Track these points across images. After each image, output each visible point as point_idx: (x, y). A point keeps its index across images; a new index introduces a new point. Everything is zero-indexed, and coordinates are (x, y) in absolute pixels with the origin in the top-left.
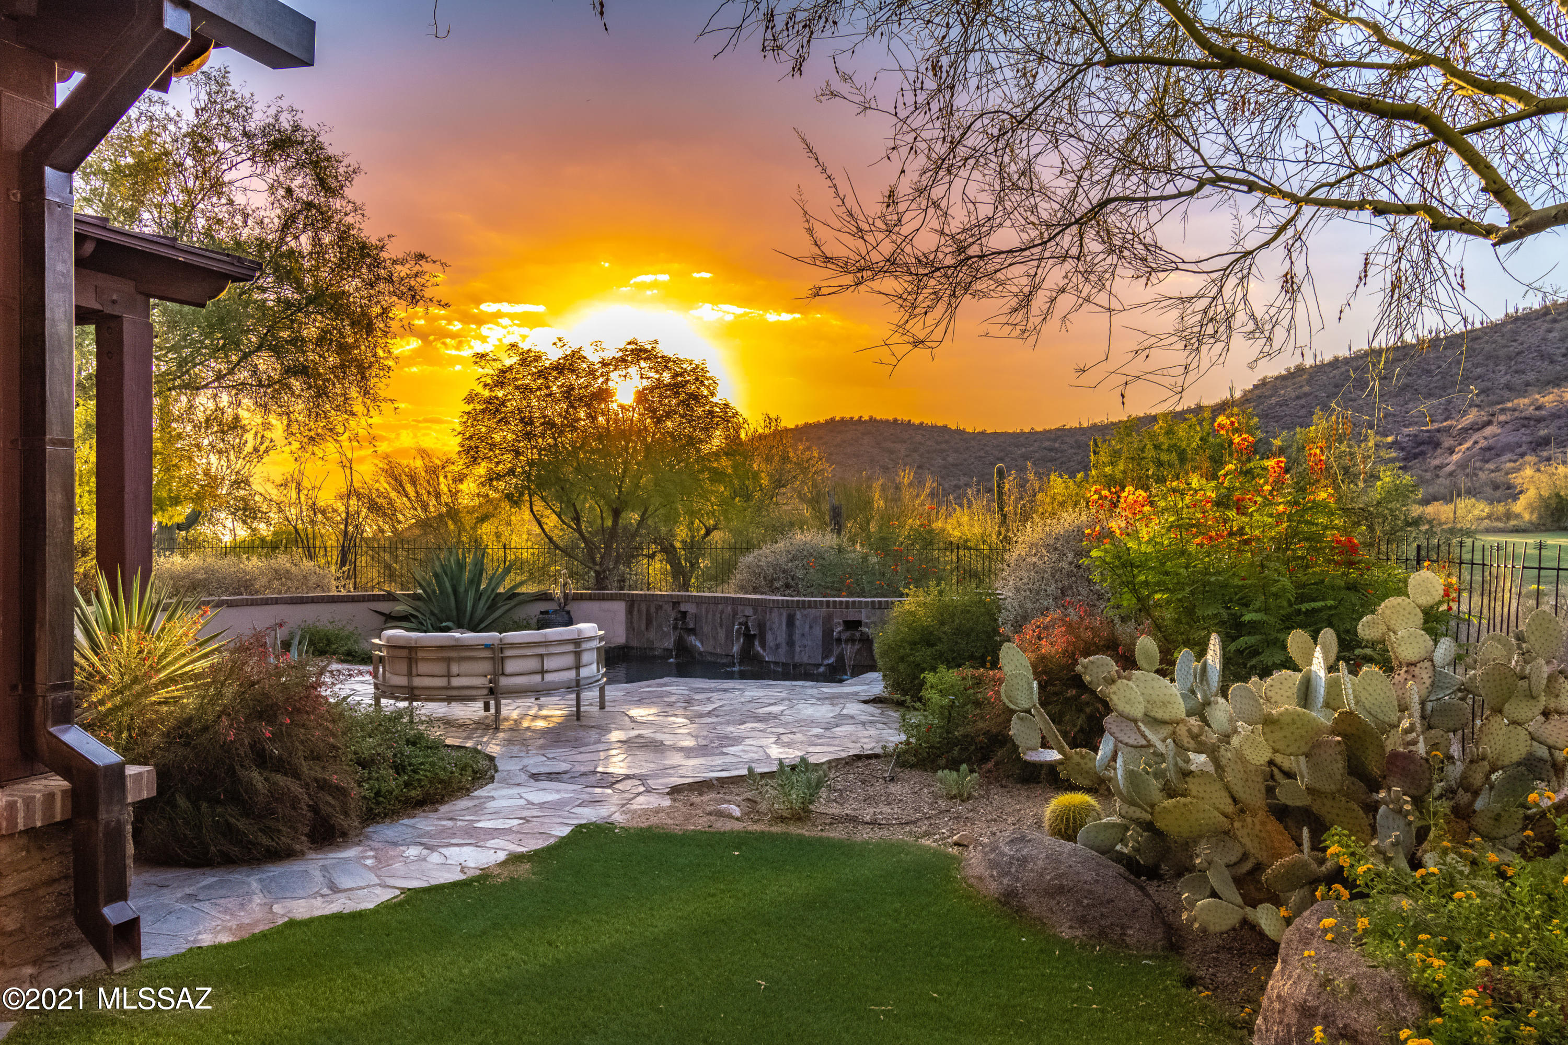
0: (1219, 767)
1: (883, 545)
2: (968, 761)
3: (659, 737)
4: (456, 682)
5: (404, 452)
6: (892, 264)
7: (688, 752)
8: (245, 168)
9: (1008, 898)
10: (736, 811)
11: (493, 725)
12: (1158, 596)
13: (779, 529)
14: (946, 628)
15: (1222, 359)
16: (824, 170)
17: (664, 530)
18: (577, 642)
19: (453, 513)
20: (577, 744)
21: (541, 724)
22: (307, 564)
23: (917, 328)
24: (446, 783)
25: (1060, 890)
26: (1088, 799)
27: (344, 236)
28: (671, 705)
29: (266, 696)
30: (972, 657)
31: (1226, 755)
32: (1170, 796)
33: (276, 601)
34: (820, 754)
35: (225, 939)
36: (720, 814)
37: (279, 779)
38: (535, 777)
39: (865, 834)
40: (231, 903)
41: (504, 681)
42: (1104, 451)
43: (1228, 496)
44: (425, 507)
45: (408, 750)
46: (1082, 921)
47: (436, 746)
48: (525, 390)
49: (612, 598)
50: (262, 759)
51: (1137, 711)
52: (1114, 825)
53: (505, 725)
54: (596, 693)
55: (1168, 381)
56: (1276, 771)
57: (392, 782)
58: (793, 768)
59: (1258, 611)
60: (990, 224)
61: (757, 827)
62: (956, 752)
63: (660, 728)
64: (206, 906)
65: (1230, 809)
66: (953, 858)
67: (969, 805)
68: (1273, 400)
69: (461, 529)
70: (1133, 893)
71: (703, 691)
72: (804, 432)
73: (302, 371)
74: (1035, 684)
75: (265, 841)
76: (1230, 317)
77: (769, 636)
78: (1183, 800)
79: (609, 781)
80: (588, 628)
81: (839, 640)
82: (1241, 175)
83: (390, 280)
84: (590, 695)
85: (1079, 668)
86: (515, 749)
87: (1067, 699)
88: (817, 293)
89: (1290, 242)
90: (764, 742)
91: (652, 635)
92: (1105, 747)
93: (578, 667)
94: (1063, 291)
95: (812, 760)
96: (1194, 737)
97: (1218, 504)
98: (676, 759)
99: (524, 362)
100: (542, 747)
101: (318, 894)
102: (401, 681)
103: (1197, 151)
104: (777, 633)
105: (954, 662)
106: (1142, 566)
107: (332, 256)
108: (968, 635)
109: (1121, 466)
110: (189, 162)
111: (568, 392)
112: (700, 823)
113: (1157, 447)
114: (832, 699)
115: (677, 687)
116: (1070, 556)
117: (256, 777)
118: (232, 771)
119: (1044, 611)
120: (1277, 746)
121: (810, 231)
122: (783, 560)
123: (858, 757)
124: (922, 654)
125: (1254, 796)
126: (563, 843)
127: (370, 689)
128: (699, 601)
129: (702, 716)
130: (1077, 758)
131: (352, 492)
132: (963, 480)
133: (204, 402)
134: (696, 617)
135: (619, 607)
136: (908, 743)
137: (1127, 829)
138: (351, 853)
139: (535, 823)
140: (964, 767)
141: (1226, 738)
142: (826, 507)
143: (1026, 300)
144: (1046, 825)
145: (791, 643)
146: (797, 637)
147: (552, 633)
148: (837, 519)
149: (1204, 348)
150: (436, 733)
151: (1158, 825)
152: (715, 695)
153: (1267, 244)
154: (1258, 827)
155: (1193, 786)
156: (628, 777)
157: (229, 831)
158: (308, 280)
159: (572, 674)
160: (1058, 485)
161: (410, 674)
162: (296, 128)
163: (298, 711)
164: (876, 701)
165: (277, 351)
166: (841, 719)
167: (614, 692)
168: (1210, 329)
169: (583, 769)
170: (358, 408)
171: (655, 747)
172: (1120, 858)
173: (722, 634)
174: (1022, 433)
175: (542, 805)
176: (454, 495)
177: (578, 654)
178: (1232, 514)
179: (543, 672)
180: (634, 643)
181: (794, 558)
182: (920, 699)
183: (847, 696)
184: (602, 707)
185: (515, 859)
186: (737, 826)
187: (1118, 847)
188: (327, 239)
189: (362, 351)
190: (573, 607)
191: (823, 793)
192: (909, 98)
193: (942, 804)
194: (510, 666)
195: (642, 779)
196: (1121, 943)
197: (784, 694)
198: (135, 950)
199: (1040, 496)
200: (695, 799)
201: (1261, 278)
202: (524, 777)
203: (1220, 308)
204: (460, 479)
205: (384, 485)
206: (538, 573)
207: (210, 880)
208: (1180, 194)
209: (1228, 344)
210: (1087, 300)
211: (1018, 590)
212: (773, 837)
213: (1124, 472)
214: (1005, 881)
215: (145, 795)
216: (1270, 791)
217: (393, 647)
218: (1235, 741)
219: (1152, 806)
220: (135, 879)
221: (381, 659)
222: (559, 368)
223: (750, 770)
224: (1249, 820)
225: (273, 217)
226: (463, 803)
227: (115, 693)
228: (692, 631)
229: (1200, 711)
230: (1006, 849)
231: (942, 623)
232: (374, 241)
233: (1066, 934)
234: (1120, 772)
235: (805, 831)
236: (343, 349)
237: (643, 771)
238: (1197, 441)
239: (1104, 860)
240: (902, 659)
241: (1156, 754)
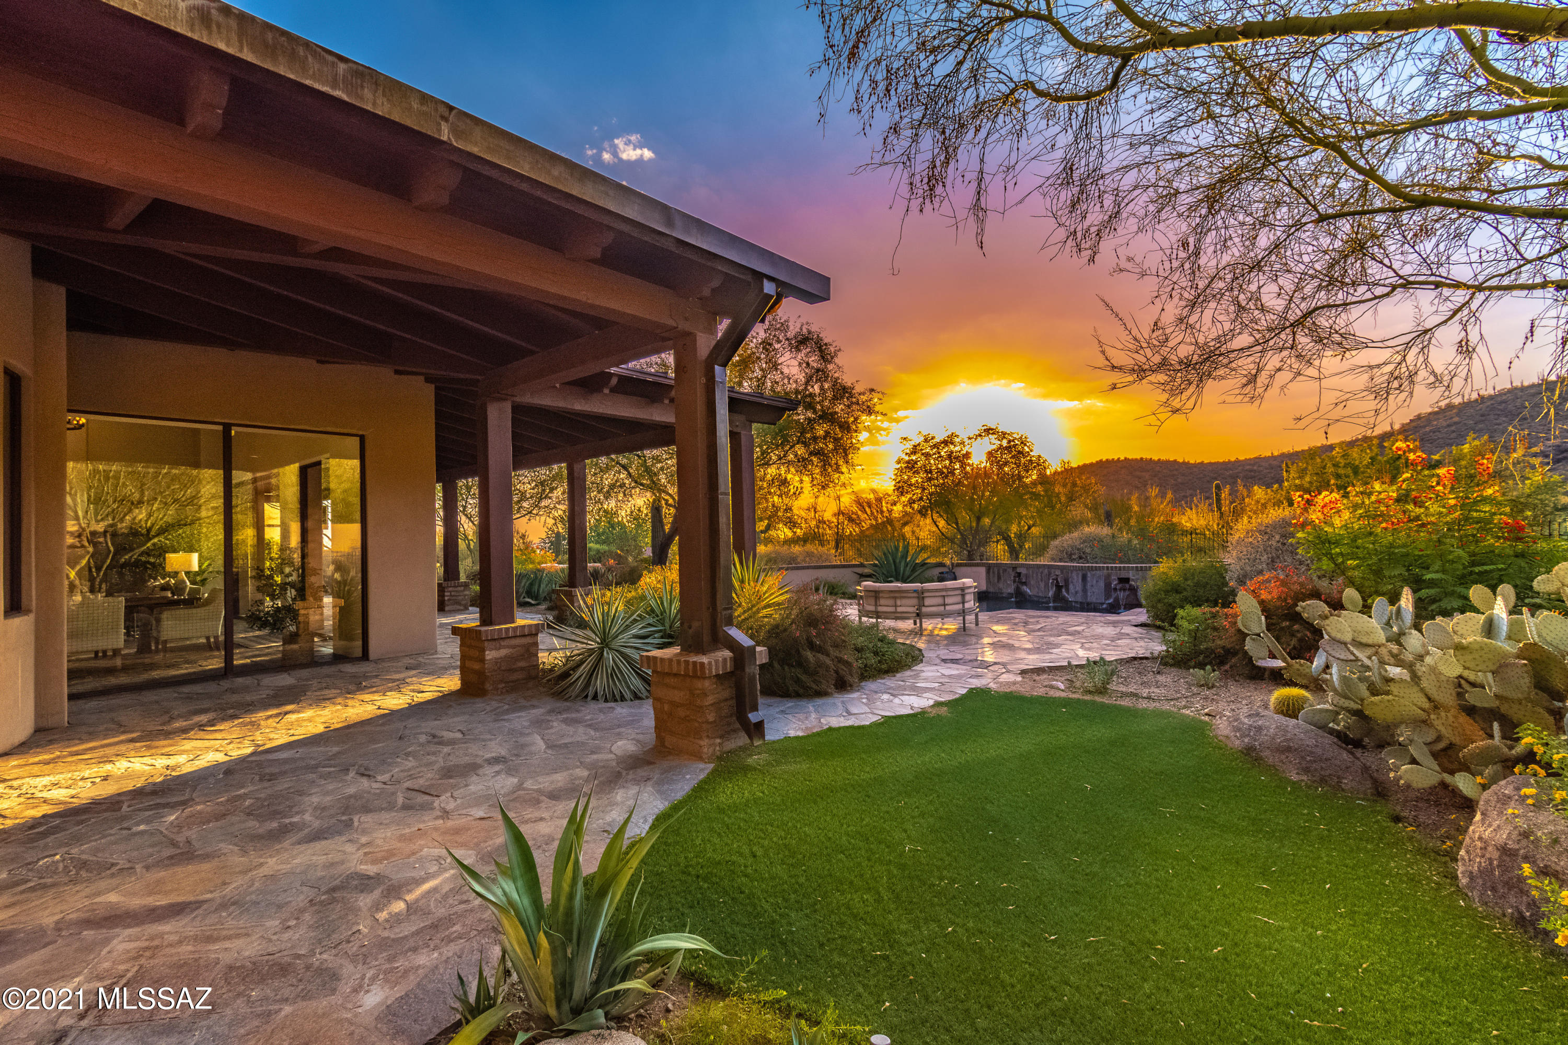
0: (1415, 678)
1: (1142, 533)
2: (1210, 663)
3: (1011, 642)
4: (899, 609)
5: (863, 491)
6: (1164, 364)
7: (1029, 651)
8: (788, 355)
9: (1249, 751)
10: (1062, 686)
11: (919, 632)
12: (1349, 562)
13: (1074, 525)
14: (1189, 582)
15: (1406, 404)
16: (1117, 315)
17: (1004, 527)
18: (962, 589)
19: (890, 521)
20: (965, 644)
21: (944, 633)
22: (820, 548)
23: (1176, 403)
24: (899, 662)
25: (1288, 749)
26: (1303, 692)
27: (835, 381)
28: (1016, 624)
29: (812, 614)
30: (1207, 601)
31: (1421, 669)
32: (1373, 694)
33: (808, 568)
34: (1111, 656)
35: (800, 734)
36: (1052, 687)
37: (819, 655)
38: (944, 661)
39: (1143, 704)
40: (801, 716)
41: (924, 610)
42: (1293, 469)
43: (1407, 496)
44: (876, 519)
45: (879, 644)
46: (1306, 770)
47: (892, 643)
48: (927, 455)
49: (977, 565)
50: (812, 646)
51: (1348, 637)
52: (1327, 711)
53: (925, 633)
54: (973, 617)
55: (1361, 421)
56: (1463, 682)
57: (873, 660)
58: (1095, 663)
59: (1437, 572)
60: (1232, 334)
61: (1074, 696)
62: (1201, 658)
63: (1011, 637)
64: (790, 717)
65: (1427, 705)
66: (1206, 722)
67: (1214, 691)
68: (1428, 429)
69: (894, 529)
70: (1345, 755)
71: (1034, 617)
72: (1083, 469)
73: (818, 453)
74: (1263, 618)
75: (814, 686)
76: (1411, 376)
77: (1071, 586)
78: (1386, 697)
79: (986, 665)
80: (968, 581)
81: (1115, 589)
82: (1432, 278)
83: (858, 404)
84: (970, 618)
85: (1298, 609)
86: (932, 646)
87: (1282, 629)
88: (1114, 387)
89: (1465, 319)
90: (1074, 647)
91: (1001, 585)
92: (1318, 662)
93: (963, 603)
94: (1279, 370)
95: (1108, 658)
96: (1394, 656)
97: (1398, 500)
98: (1022, 655)
99: (926, 441)
100: (947, 645)
101: (841, 715)
102: (872, 608)
103: (1390, 267)
104: (1076, 584)
105: (1197, 603)
106: (1337, 543)
107: (829, 394)
108: (1205, 587)
109: (1308, 479)
110: (763, 356)
111: (950, 456)
112: (1040, 692)
113: (1336, 465)
114: (1114, 624)
115: (1019, 615)
116: (1277, 537)
117: (809, 655)
118: (798, 651)
119: (1261, 572)
120: (1467, 665)
121: (1103, 352)
122: (1077, 543)
123: (1135, 659)
124: (1173, 598)
125: (1447, 697)
126: (963, 698)
127: (856, 612)
128: (1028, 567)
129: (1034, 631)
130: (1297, 666)
131: (840, 513)
132: (1189, 492)
133: (772, 471)
134: (1027, 576)
135: (983, 570)
136: (1167, 651)
137: (1338, 713)
138: (855, 695)
139: (947, 686)
140: (1208, 667)
141: (1421, 658)
142: (1101, 511)
143: (1252, 379)
144: (1272, 706)
145: (1085, 590)
146: (1088, 587)
147: (950, 584)
148: (1108, 518)
149: (1391, 397)
150: (891, 636)
151: (1367, 713)
152: (1041, 620)
153: (1446, 322)
154: (1451, 719)
155: (1394, 688)
156: (995, 663)
157: (798, 681)
158: (819, 407)
159: (960, 606)
160: (1259, 492)
161: (876, 605)
162: (809, 332)
163: (827, 622)
164: (1143, 625)
165: (806, 444)
166: (1121, 636)
167: (983, 616)
168: (1396, 384)
169: (970, 658)
170: (844, 469)
171: (1010, 647)
172: (1332, 732)
173: (1042, 585)
174: (1230, 462)
175: (950, 676)
176: (890, 512)
177: (963, 596)
178: (1410, 507)
179: (945, 605)
180: (991, 590)
181: (1084, 542)
182: (1174, 625)
183: (1123, 622)
184: (977, 624)
185: (938, 704)
186: (1063, 695)
187: (1331, 725)
188: (826, 386)
189: (846, 441)
190: (958, 571)
191: (1115, 678)
192: (1167, 265)
193: (1195, 689)
194: (928, 602)
195: (1004, 665)
196: (1338, 787)
197: (1083, 620)
198: (762, 736)
199: (1247, 500)
200: (1035, 677)
201: (1440, 346)
202: (938, 661)
203: (1403, 370)
204: (894, 504)
205: (855, 508)
206: (936, 552)
207: (790, 704)
208: (1376, 298)
209: (1411, 393)
210: (1299, 374)
211: (1240, 559)
212: (1085, 702)
213: (1310, 483)
214: (1246, 740)
215: (764, 661)
216: (1460, 695)
217: (867, 591)
218: (1428, 660)
219: (1362, 700)
220: (761, 700)
221: (861, 597)
222: (945, 443)
223: (1069, 663)
224: (1443, 714)
225: (802, 378)
226: (908, 673)
227: (745, 612)
228: (1025, 584)
229: (1397, 639)
230: (1246, 720)
231: (1186, 580)
232: (849, 384)
233: (1295, 777)
234: (1335, 678)
235: (1105, 700)
236: (836, 440)
237: (1004, 660)
238: (1367, 460)
239: (1320, 732)
240: (1159, 601)
241: (1362, 666)
